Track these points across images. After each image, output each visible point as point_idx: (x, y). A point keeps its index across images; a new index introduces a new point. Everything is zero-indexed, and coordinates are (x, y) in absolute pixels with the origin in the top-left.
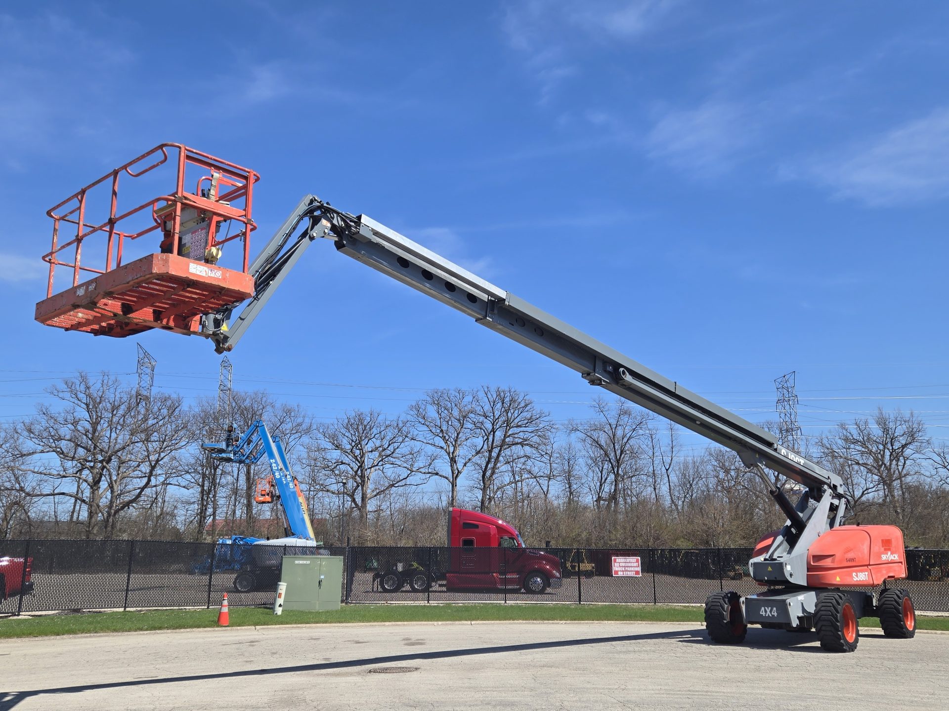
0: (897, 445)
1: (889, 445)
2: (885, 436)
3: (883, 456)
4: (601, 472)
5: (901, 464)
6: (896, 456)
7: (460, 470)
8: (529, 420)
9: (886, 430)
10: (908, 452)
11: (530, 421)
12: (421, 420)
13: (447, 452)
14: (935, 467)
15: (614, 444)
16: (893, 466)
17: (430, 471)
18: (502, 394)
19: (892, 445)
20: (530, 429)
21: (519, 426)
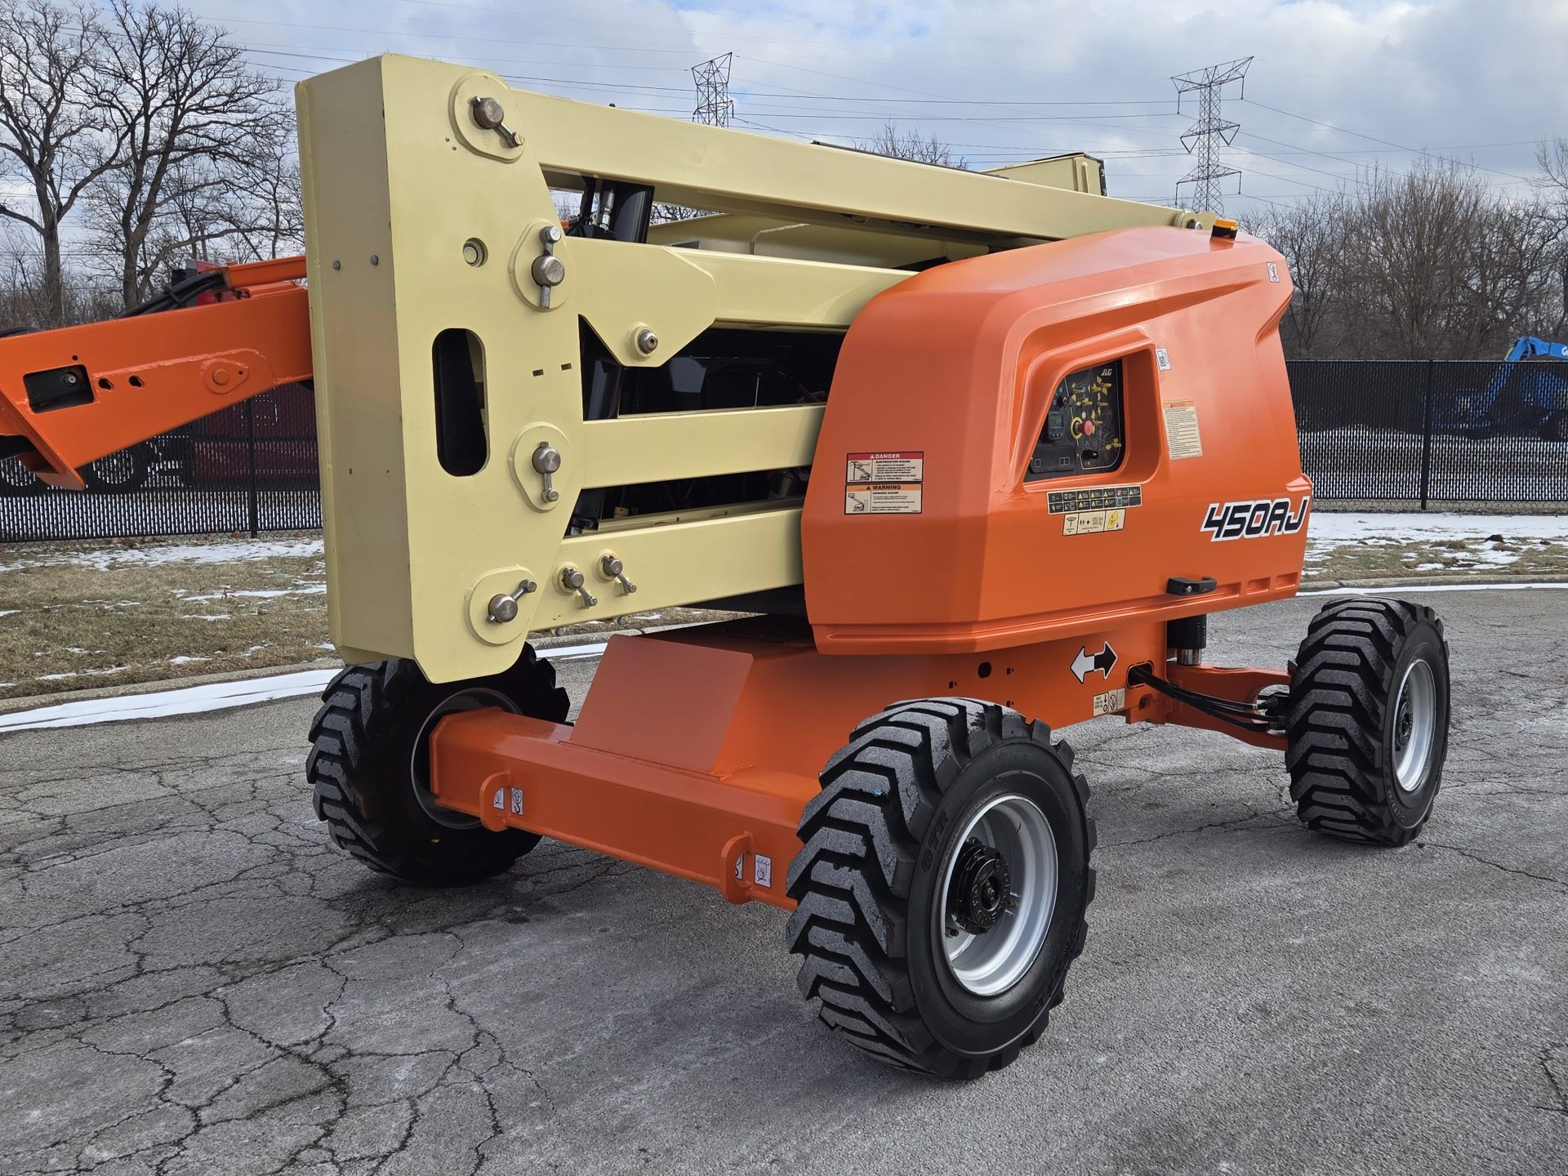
7: (64, 202)
8: (230, 95)
11: (234, 98)
13: (24, 160)
20: (234, 118)
21: (206, 109)
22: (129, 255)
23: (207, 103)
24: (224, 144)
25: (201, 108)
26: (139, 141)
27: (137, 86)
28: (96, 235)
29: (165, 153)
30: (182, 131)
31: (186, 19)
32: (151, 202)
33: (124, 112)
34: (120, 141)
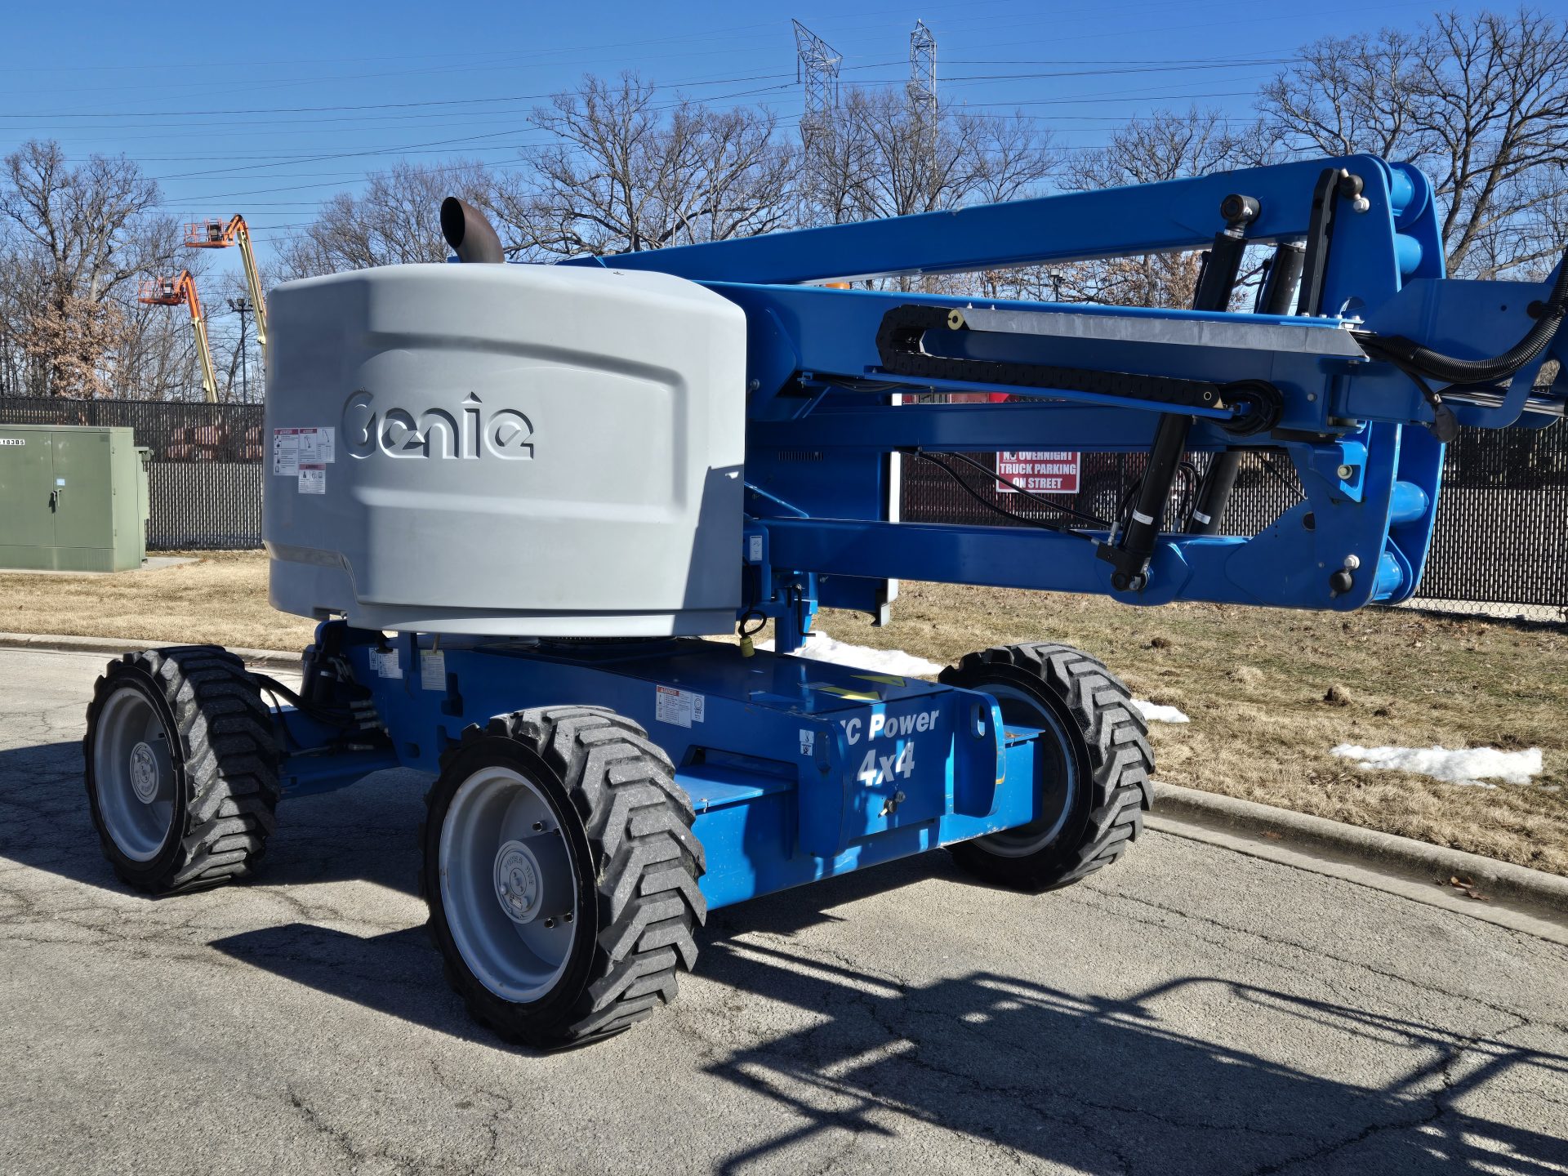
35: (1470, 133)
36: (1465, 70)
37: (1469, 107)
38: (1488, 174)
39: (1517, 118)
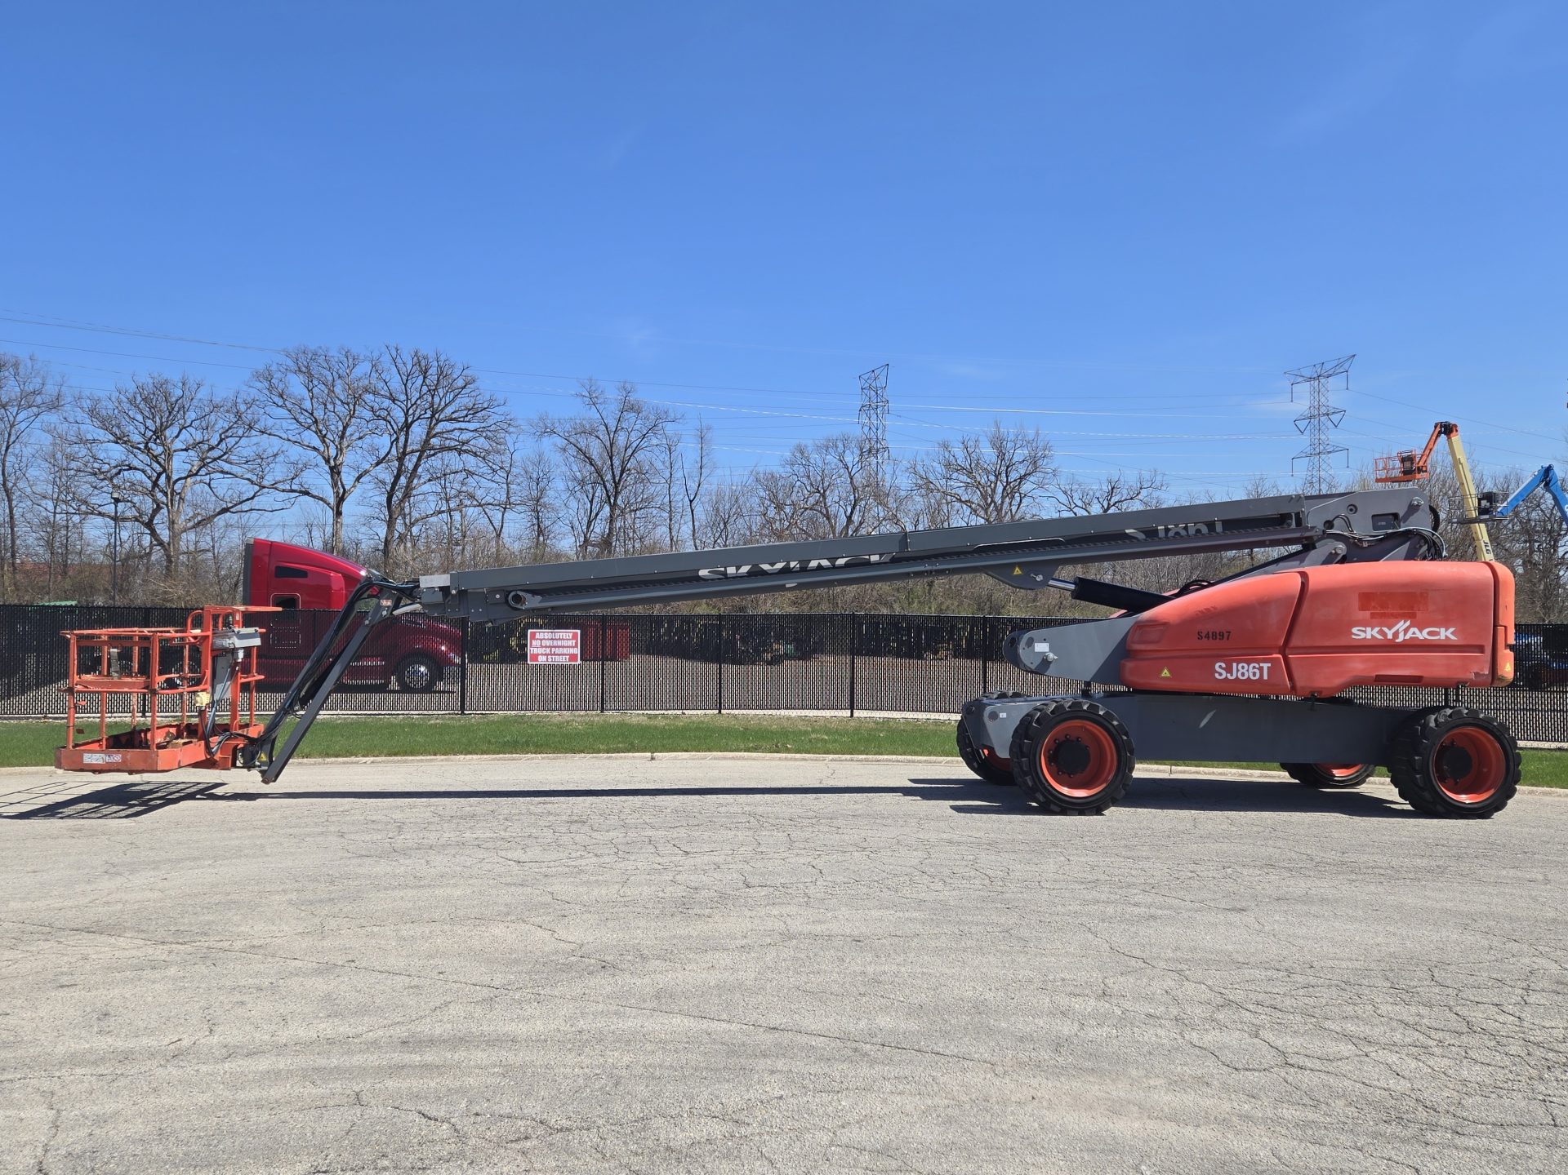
0: (1014, 476)
1: (1004, 475)
2: (999, 462)
3: (994, 491)
4: (591, 502)
5: (1016, 502)
6: (1010, 491)
7: (347, 488)
8: (469, 410)
9: (1001, 455)
10: (1026, 487)
11: (471, 412)
12: (277, 399)
13: (324, 458)
14: (1058, 509)
15: (611, 458)
16: (1006, 506)
17: (294, 487)
18: (423, 364)
19: (1007, 477)
20: (472, 426)
21: (454, 419)
22: (391, 523)
23: (454, 416)
24: (463, 444)
25: (450, 420)
26: (401, 444)
27: (403, 406)
28: (369, 511)
29: (422, 452)
30: (434, 436)
31: (442, 358)
32: (408, 489)
33: (392, 423)
34: (392, 443)
35: (407, 426)
36: (405, 385)
37: (408, 410)
38: (418, 454)
39: (434, 422)
